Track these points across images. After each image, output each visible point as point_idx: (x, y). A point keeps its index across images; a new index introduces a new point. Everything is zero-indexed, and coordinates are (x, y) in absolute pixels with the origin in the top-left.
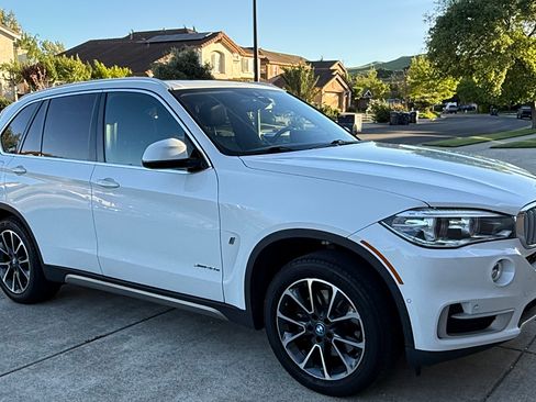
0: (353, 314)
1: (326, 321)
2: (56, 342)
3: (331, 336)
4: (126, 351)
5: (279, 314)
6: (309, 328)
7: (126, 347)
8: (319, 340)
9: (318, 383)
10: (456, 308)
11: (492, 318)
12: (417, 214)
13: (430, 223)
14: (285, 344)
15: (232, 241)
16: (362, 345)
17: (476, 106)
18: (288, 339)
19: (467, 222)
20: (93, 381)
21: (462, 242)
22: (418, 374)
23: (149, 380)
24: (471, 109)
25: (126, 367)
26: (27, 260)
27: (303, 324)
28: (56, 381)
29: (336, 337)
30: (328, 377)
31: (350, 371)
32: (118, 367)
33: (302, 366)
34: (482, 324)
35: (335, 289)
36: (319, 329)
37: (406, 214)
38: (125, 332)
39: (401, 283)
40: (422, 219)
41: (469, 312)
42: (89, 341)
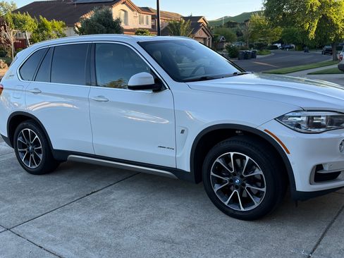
0: (258, 172)
1: (242, 177)
2: (68, 196)
3: (244, 185)
4: (114, 199)
5: (212, 173)
6: (231, 181)
7: (112, 197)
8: (237, 187)
9: (237, 213)
10: (319, 167)
11: (339, 173)
12: (297, 114)
13: (304, 119)
14: (215, 191)
15: (182, 132)
16: (264, 190)
17: (294, 46)
18: (217, 188)
19: (324, 118)
20: (100, 216)
21: (322, 130)
22: (297, 206)
23: (133, 214)
24: (290, 48)
25: (116, 208)
26: (41, 147)
27: (227, 179)
28: (77, 217)
29: (247, 185)
30: (242, 209)
31: (256, 205)
32: (112, 209)
33: (226, 203)
34: (333, 176)
35: (248, 158)
36: (237, 181)
37: (291, 114)
38: (109, 189)
39: (289, 153)
40: (300, 117)
41: (327, 169)
42: (88, 195)
